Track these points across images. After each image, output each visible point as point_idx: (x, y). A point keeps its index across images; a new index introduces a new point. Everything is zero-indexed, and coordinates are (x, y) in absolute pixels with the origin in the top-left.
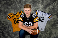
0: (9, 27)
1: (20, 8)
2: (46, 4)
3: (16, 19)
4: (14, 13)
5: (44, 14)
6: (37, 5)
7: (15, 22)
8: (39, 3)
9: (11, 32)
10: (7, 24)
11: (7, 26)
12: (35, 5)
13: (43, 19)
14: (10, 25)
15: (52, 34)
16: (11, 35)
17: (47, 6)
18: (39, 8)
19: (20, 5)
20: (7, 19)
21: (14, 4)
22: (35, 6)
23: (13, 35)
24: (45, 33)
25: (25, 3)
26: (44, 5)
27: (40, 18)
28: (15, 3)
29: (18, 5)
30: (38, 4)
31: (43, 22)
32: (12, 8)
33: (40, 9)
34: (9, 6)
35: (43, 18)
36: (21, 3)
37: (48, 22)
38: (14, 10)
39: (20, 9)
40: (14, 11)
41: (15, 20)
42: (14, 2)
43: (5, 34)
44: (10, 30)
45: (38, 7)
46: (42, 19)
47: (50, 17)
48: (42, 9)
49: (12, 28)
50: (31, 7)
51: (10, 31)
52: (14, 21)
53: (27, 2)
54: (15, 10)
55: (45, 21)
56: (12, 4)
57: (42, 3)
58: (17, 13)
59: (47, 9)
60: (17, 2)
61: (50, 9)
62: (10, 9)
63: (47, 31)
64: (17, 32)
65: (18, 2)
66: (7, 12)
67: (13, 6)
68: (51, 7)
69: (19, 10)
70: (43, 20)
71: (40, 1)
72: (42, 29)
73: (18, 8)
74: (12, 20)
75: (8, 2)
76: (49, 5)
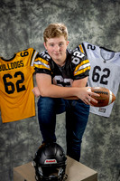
1: (27, 36)
3: (11, 77)
6: (83, 26)
7: (10, 88)
12: (75, 26)
13: (106, 73)
17: (117, 30)
18: (91, 37)
19: (24, 26)
22: (77, 31)
23: (3, 136)
24: (115, 124)
25: (43, 21)
26: (108, 25)
27: (97, 71)
28: (9, 19)
29: (18, 26)
30: (86, 23)
31: (106, 83)
33: (94, 39)
40: (6, 49)
42: (4, 16)
45: (86, 32)
48: (101, 40)
52: (6, 84)
53: (49, 16)
54: (9, 46)
55: (114, 83)
59: (118, 39)
60: (13, 18)
65: (19, 15)
69: (21, 43)
70: (107, 76)
71: (92, 13)
72: (103, 109)
73: (18, 39)
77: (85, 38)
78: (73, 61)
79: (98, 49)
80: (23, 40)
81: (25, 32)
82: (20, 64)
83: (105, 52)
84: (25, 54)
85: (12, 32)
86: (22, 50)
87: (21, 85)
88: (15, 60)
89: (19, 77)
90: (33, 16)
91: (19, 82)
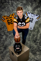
0: (4, 28)
1: (13, 10)
2: (35, 7)
4: (7, 15)
5: (33, 15)
7: (9, 23)
10: (2, 25)
11: (3, 27)
12: (25, 8)
13: (32, 20)
14: (5, 26)
15: (39, 32)
16: (6, 34)
17: (35, 9)
19: (12, 8)
20: (2, 21)
21: (7, 8)
22: (25, 9)
23: (8, 34)
25: (17, 6)
26: (33, 8)
28: (8, 6)
30: (28, 7)
31: (32, 22)
32: (6, 11)
33: (30, 11)
34: (3, 9)
36: (13, 6)
37: (36, 22)
38: (8, 12)
39: (13, 12)
40: (8, 14)
41: (9, 21)
43: (1, 33)
45: (28, 9)
47: (38, 18)
50: (22, 9)
51: (5, 30)
52: (8, 22)
54: (8, 13)
56: (5, 7)
57: (32, 6)
58: (10, 15)
59: (36, 11)
61: (38, 11)
62: (4, 12)
63: (36, 30)
64: (11, 31)
65: (11, 5)
66: (2, 15)
67: (6, 9)
68: (39, 9)
71: (29, 4)
72: (31, 28)
74: (6, 21)
75: (2, 6)
76: (38, 7)
78: (25, 18)
79: (31, 14)
80: (12, 11)
81: (12, 9)
82: (11, 17)
83: (32, 14)
84: (12, 15)
85: (9, 9)
86: (12, 14)
87: (12, 23)
89: (11, 21)
90: (14, 5)
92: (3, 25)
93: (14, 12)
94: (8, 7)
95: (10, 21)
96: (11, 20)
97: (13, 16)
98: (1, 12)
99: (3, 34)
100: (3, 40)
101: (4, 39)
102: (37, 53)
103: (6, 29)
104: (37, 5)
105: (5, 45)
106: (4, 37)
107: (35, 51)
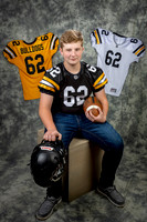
0: (9, 86)
1: (47, 22)
2: (126, 10)
3: (32, 59)
6: (98, 13)
7: (31, 69)
8: (104, 7)
9: (18, 100)
10: (5, 76)
11: (5, 82)
12: (91, 13)
13: (118, 57)
14: (14, 79)
16: (17, 110)
17: (129, 17)
18: (105, 23)
19: (44, 12)
20: (6, 58)
21: (25, 11)
22: (92, 17)
23: (26, 112)
25: (62, 8)
26: (121, 13)
27: (110, 55)
28: (31, 6)
29: (39, 12)
30: (101, 11)
32: (21, 23)
33: (108, 26)
35: (117, 54)
37: (134, 67)
38: (28, 28)
39: (47, 26)
40: (28, 33)
41: (30, 62)
42: (26, 3)
44: (13, 94)
45: (101, 18)
46: (113, 57)
47: (139, 51)
48: (114, 26)
49: (21, 89)
51: (16, 97)
52: (28, 66)
53: (67, 3)
54: (31, 31)
56: (19, 10)
57: (115, 6)
58: (36, 39)
59: (130, 26)
60: (34, 4)
61: (138, 25)
62: (15, 28)
63: (131, 97)
65: (40, 2)
66: (5, 37)
67: (23, 16)
68: (140, 18)
69: (41, 28)
70: (118, 60)
72: (113, 90)
73: (39, 24)
76: (136, 12)
77: (100, 25)
79: (111, 35)
80: (43, 25)
81: (45, 17)
82: (40, 47)
83: (117, 37)
84: (45, 38)
85: (33, 18)
87: (41, 67)
88: (36, 44)
89: (39, 60)
90: (53, 2)
91: (39, 64)
92: (8, 74)
93: (50, 26)
94: (31, 11)
95: (35, 63)
96: (37, 57)
97: (46, 44)
98: (3, 28)
99: (4, 112)
100: (5, 136)
101: (9, 130)
102: (138, 175)
103: (19, 94)
104: (135, 2)
105: (10, 151)
106: (9, 123)
107: (132, 170)
